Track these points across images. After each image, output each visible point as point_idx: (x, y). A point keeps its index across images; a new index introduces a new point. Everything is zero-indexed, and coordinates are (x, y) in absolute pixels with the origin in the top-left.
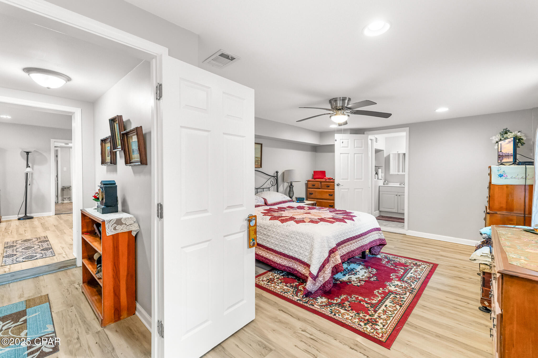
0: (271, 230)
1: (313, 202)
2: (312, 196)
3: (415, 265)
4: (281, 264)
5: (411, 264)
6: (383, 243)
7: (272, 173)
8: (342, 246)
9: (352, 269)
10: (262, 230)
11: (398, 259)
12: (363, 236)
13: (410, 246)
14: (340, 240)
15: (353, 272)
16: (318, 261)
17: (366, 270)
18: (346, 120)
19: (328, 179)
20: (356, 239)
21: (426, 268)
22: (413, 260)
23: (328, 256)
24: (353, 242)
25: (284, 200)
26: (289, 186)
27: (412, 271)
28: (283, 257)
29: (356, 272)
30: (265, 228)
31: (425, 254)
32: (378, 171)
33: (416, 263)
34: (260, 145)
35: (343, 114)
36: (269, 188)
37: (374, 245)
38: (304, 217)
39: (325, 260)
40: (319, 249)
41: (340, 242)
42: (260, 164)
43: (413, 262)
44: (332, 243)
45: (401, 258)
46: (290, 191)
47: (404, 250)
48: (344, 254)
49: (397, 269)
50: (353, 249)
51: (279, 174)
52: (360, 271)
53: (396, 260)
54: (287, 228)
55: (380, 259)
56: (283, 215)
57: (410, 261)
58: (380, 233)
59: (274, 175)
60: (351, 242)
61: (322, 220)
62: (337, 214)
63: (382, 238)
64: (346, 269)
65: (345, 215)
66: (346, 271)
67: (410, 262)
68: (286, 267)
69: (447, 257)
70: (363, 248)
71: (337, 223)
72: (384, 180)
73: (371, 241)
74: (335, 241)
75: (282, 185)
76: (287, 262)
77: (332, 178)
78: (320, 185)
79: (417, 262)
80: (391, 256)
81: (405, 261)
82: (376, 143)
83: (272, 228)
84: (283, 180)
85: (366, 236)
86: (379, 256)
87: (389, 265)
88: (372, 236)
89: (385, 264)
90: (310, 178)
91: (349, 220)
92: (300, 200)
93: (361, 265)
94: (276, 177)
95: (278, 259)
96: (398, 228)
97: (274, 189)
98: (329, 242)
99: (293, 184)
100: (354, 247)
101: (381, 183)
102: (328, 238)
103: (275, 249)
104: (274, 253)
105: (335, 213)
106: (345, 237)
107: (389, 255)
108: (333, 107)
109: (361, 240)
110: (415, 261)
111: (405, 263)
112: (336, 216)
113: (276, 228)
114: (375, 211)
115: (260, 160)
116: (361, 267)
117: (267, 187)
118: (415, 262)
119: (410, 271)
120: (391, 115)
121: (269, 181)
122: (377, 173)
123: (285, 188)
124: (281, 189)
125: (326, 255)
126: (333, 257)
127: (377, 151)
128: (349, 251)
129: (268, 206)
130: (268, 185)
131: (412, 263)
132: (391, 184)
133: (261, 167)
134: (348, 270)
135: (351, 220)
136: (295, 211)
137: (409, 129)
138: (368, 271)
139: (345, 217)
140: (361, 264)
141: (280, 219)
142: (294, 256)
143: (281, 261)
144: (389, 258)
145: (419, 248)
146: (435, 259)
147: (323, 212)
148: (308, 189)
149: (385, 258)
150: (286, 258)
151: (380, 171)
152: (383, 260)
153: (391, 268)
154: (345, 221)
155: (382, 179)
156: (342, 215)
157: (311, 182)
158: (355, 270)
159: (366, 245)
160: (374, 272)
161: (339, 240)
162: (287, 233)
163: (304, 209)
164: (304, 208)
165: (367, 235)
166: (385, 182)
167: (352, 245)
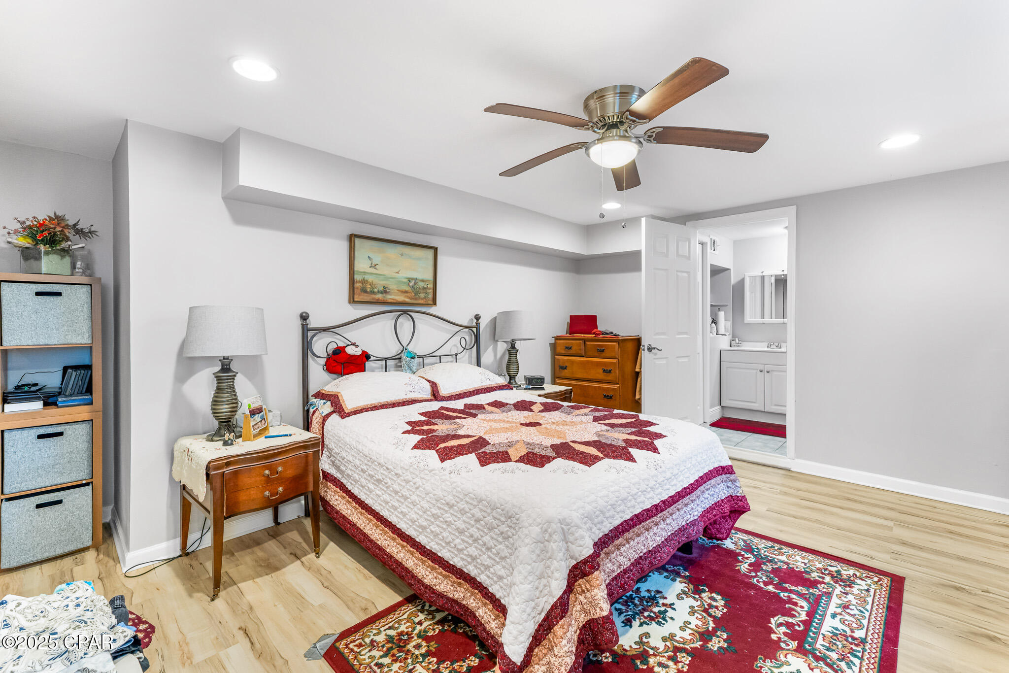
0: (410, 481)
1: (563, 388)
2: (566, 373)
3: (837, 578)
4: (434, 588)
5: (823, 573)
6: (740, 506)
7: (465, 319)
8: (616, 542)
9: (653, 594)
10: (390, 479)
11: (782, 554)
12: (683, 497)
13: (810, 508)
14: (609, 525)
15: (656, 609)
16: (529, 610)
17: (694, 598)
18: (633, 159)
19: (603, 334)
20: (663, 510)
21: (872, 591)
22: (829, 562)
23: (565, 592)
24: (653, 522)
25: (487, 384)
26: (509, 351)
27: (832, 609)
28: (437, 567)
29: (663, 609)
30: (396, 474)
31: (854, 535)
32: (716, 315)
33: (838, 572)
34: (432, 251)
35: (624, 137)
36: (456, 356)
37: (715, 516)
38: (515, 439)
39: (554, 606)
40: (537, 564)
41: (611, 531)
42: (431, 296)
43: (830, 568)
44: (582, 543)
45: (791, 551)
46: (509, 361)
47: (794, 519)
48: (622, 568)
49: (786, 594)
50: (654, 546)
51: (484, 323)
52: (678, 604)
53: (779, 557)
54: (451, 478)
55: (733, 556)
56: (461, 432)
57: (820, 563)
58: (731, 481)
59: (470, 325)
60: (647, 522)
61: (564, 451)
62: (612, 426)
63: (738, 495)
64: (634, 595)
65: (633, 430)
66: (635, 605)
67: (820, 566)
68: (448, 599)
69: (921, 548)
70: (684, 535)
71: (607, 462)
72: (731, 336)
73: (708, 507)
74: (593, 530)
75: (491, 347)
76: (449, 586)
77: (611, 330)
78: (583, 347)
79: (840, 568)
80: (762, 544)
81: (805, 564)
82: (712, 251)
83: (414, 476)
84: (494, 337)
85: (692, 496)
86: (728, 544)
87: (760, 579)
88: (709, 491)
89: (747, 576)
90: (562, 331)
91: (642, 449)
92: (535, 383)
93: (678, 579)
94: (474, 330)
95: (428, 573)
96: (770, 452)
97: (470, 356)
98: (571, 538)
99: (517, 346)
100: (658, 538)
101: (724, 343)
102: (568, 525)
103: (418, 541)
104: (417, 551)
105: (605, 424)
106: (628, 511)
107: (756, 540)
108: (595, 120)
109: (678, 510)
110: (834, 563)
111: (806, 572)
112: (609, 434)
113: (422, 475)
114: (711, 408)
115: (431, 286)
116: (679, 586)
117: (450, 352)
118: (835, 567)
119: (828, 604)
120: (765, 137)
121: (457, 338)
122: (714, 321)
123: (499, 355)
124: (488, 357)
125: (558, 587)
126: (583, 591)
127: (717, 271)
128: (642, 554)
129: (439, 401)
130: (453, 346)
131: (826, 570)
132: (746, 346)
133: (435, 303)
134: (642, 599)
135: (648, 450)
136: (504, 416)
137: (797, 209)
138: (699, 603)
139: (633, 437)
140: (678, 574)
141: (442, 446)
142: (467, 570)
143: (435, 581)
144: (758, 549)
145: (832, 514)
146: (887, 557)
147: (576, 419)
148: (557, 357)
149: (746, 551)
150: (447, 573)
151: (722, 315)
152: (740, 558)
153: (769, 592)
154: (630, 453)
155: (727, 334)
156: (624, 430)
157: (562, 341)
158: (661, 601)
159: (693, 523)
160: (717, 607)
161: (605, 527)
162: (449, 496)
163: (531, 411)
164: (532, 405)
165: (695, 493)
166: (734, 342)
167: (651, 534)
